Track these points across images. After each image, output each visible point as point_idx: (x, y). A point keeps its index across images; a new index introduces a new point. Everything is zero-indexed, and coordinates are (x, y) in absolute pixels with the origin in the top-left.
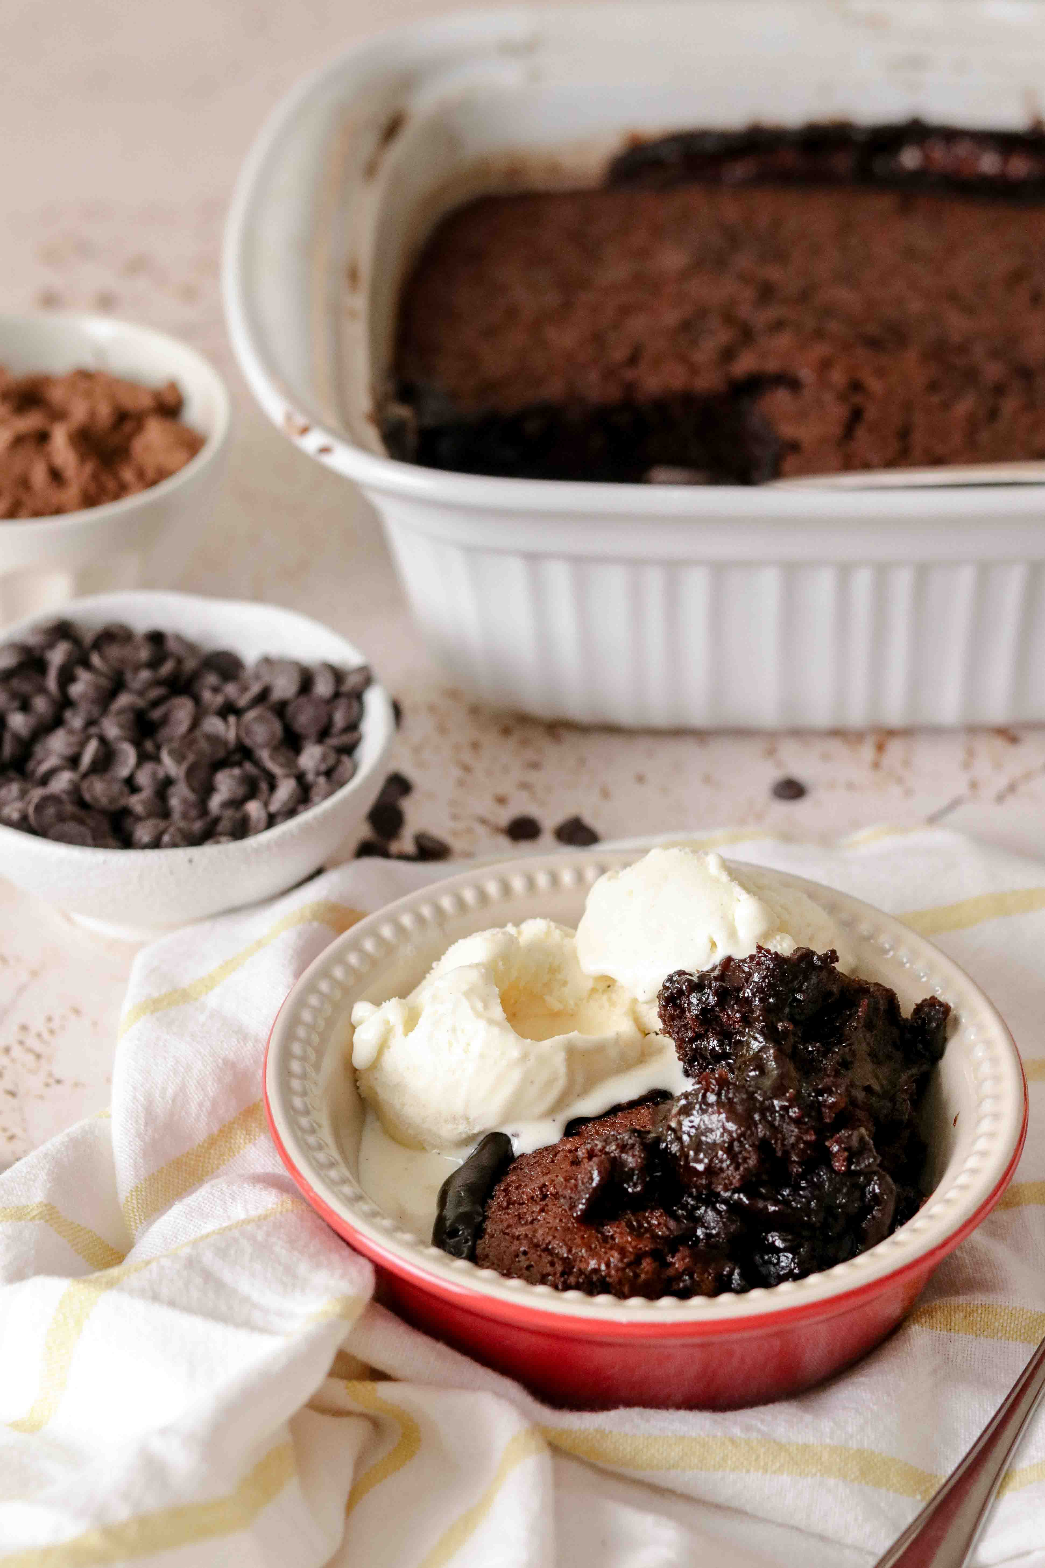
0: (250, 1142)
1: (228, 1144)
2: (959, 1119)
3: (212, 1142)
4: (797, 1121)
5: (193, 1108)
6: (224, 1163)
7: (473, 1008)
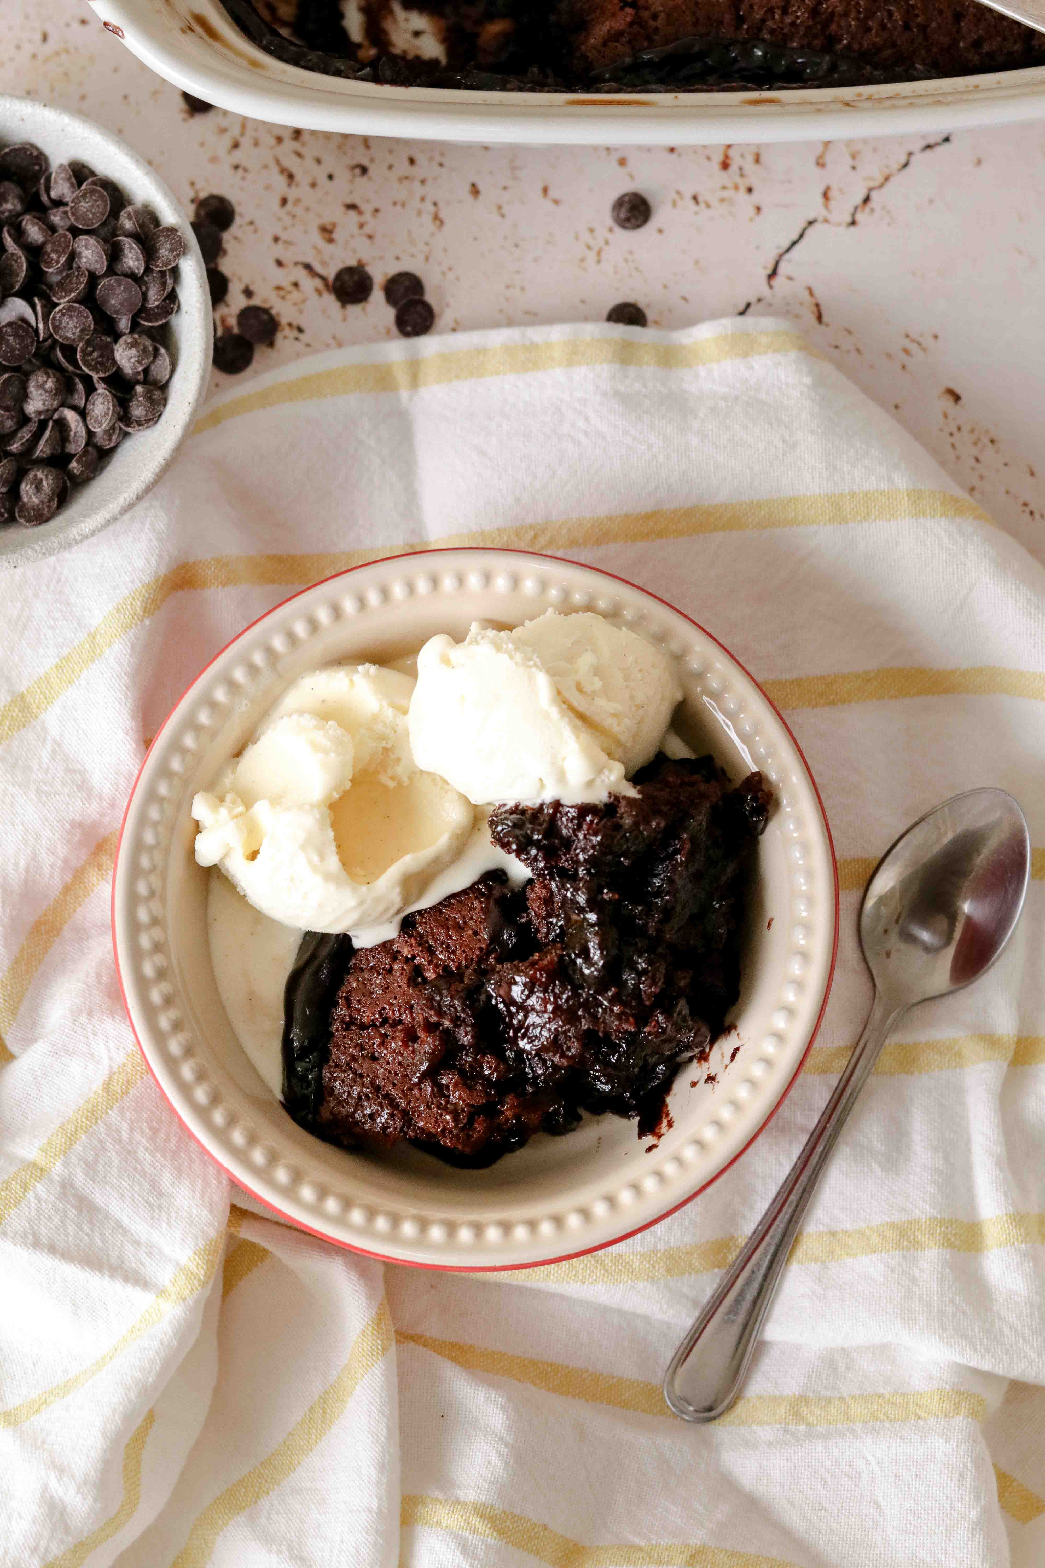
0: (103, 879)
1: (82, 886)
2: (773, 923)
3: (67, 889)
4: (619, 1017)
5: (46, 870)
6: (80, 905)
7: (310, 862)
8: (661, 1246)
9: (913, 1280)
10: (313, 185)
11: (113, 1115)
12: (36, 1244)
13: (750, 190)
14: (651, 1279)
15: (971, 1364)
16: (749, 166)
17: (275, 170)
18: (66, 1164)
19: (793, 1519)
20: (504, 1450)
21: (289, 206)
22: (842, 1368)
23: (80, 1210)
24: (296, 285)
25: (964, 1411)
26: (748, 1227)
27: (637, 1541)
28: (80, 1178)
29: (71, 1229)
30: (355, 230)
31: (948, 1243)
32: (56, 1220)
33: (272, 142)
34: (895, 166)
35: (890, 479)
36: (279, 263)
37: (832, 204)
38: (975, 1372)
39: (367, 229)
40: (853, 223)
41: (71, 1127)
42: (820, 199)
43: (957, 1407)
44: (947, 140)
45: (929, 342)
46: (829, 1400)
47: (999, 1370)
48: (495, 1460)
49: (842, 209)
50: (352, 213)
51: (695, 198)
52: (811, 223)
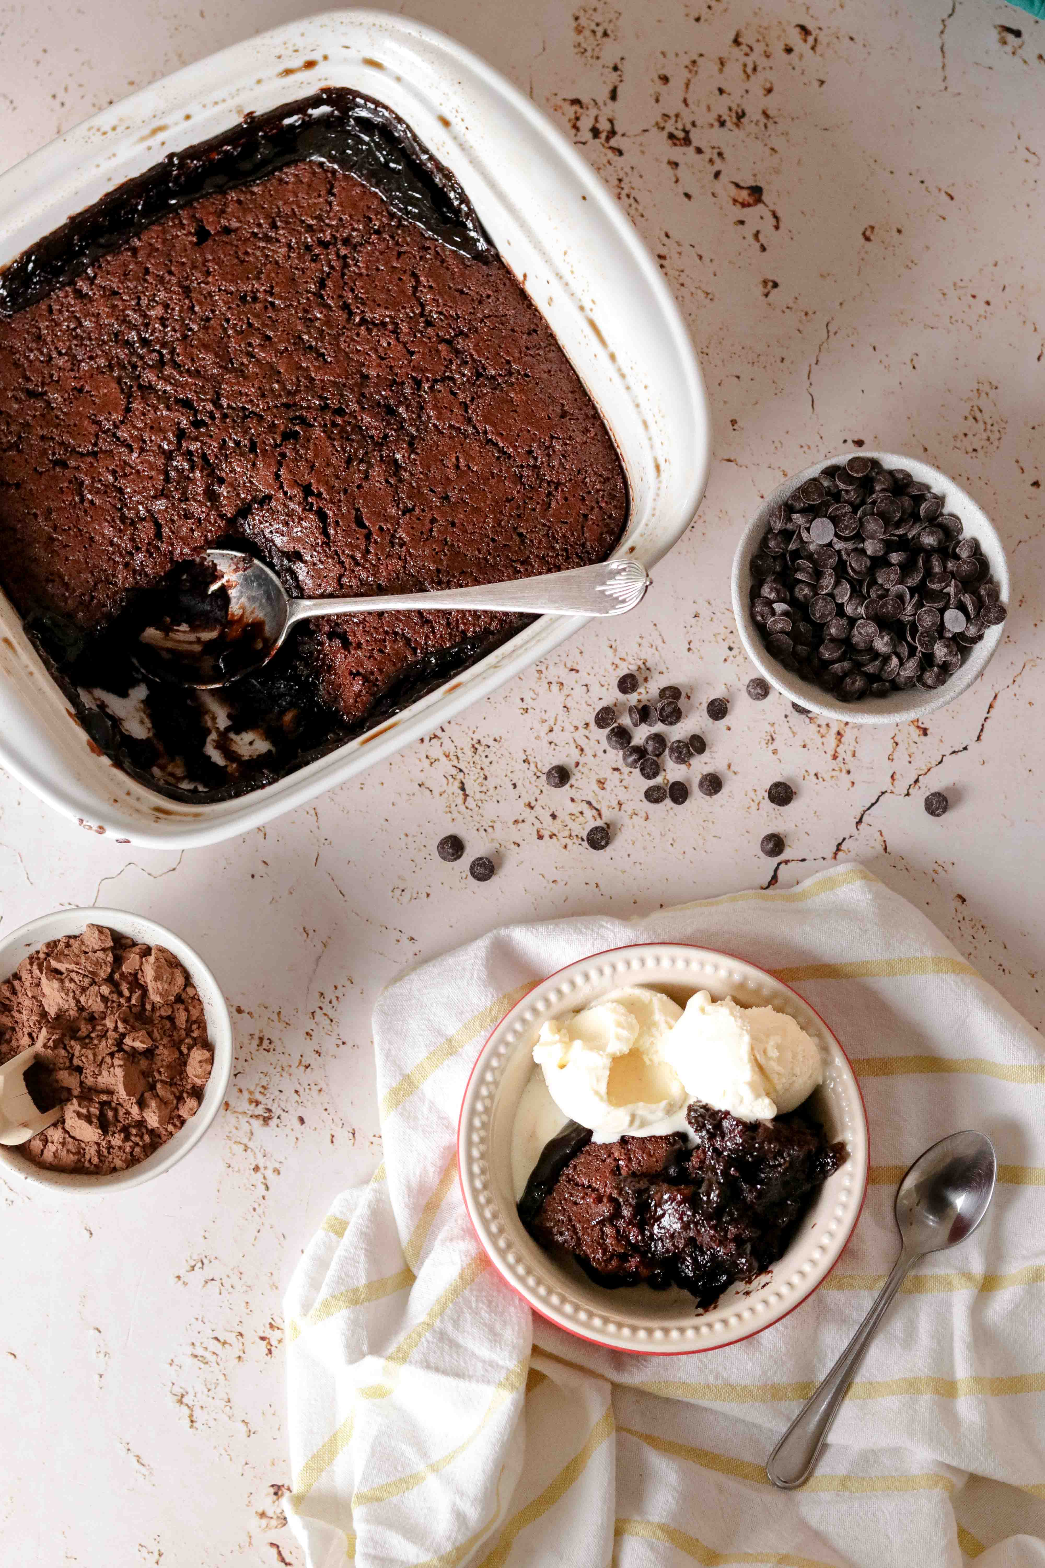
8: (769, 1382)
9: (915, 1411)
10: (595, 756)
11: (467, 1293)
12: (428, 1367)
13: (849, 772)
14: (763, 1401)
15: (947, 1462)
16: (849, 757)
17: (573, 745)
18: (442, 1321)
19: (841, 1544)
20: (676, 1495)
21: (580, 767)
22: (872, 1461)
23: (451, 1347)
24: (581, 813)
25: (940, 1485)
26: (822, 1377)
27: (750, 1551)
28: (450, 1329)
29: (447, 1358)
30: (618, 784)
31: (936, 1392)
32: (439, 1353)
33: (573, 729)
34: (934, 763)
35: (921, 951)
36: (573, 800)
37: (896, 782)
38: (948, 1466)
39: (624, 783)
40: (908, 794)
41: (443, 1300)
42: (890, 780)
43: (936, 1483)
44: (965, 749)
45: (948, 866)
46: (863, 1479)
47: (962, 1466)
48: (670, 1499)
49: (902, 785)
50: (616, 773)
51: (816, 775)
52: (883, 793)
